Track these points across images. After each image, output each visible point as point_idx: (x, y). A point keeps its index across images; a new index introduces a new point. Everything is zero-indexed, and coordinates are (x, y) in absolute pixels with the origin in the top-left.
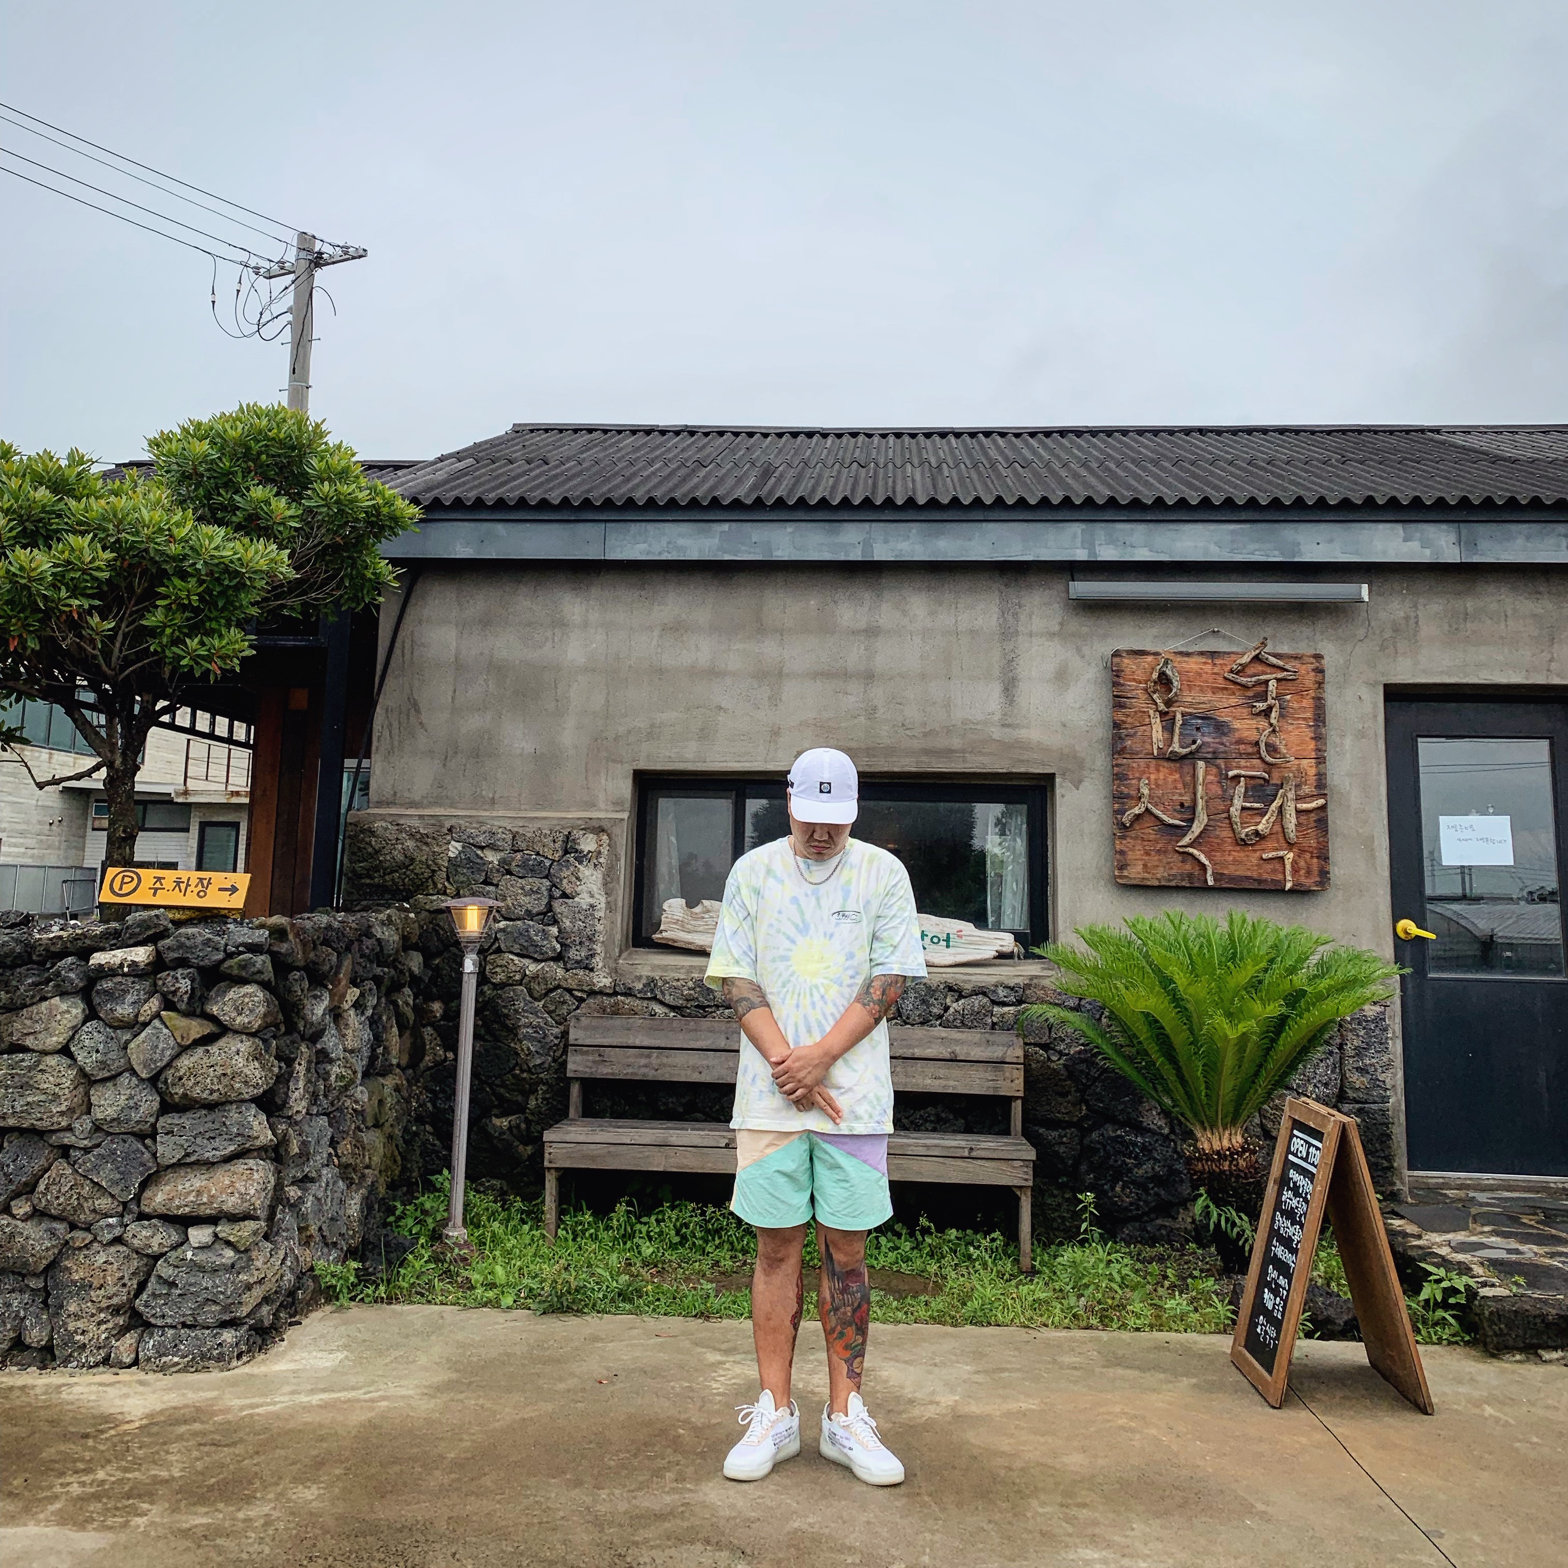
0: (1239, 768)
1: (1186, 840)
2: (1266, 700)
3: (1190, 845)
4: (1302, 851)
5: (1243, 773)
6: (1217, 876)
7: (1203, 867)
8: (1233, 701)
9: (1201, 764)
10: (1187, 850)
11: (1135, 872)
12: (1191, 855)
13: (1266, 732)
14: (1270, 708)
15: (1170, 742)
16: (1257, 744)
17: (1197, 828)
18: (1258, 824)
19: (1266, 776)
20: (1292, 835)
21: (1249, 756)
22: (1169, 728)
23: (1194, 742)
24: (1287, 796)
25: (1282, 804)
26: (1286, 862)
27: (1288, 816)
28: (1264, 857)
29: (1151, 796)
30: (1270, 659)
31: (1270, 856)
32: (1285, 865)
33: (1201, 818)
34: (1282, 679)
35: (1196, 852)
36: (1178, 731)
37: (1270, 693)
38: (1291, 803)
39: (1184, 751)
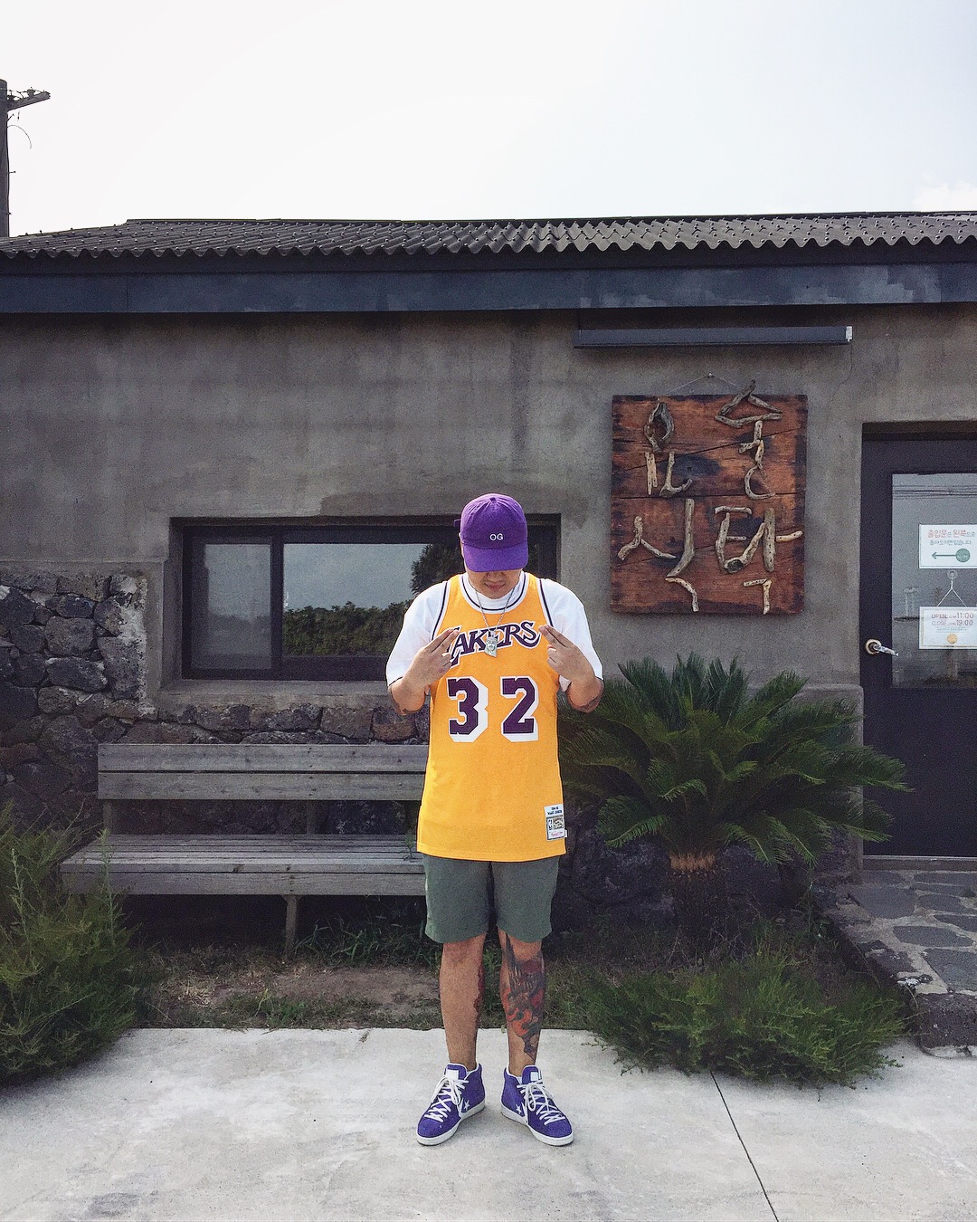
0: (725, 503)
1: (676, 572)
2: (751, 439)
3: (679, 576)
4: (779, 579)
5: (727, 508)
6: (701, 603)
7: (690, 595)
8: (723, 441)
9: (690, 502)
10: (675, 580)
11: (629, 601)
12: (680, 585)
13: (751, 471)
14: (756, 447)
15: (662, 482)
16: (741, 482)
17: (685, 561)
18: (741, 555)
19: (750, 511)
20: (771, 564)
21: (734, 493)
22: (662, 468)
23: (685, 482)
24: (768, 530)
25: (762, 538)
26: (765, 588)
27: (768, 547)
28: (745, 584)
29: (645, 532)
30: (758, 401)
31: (751, 583)
32: (763, 592)
33: (689, 551)
34: (768, 420)
35: (683, 582)
36: (670, 472)
37: (756, 433)
38: (772, 536)
39: (675, 490)
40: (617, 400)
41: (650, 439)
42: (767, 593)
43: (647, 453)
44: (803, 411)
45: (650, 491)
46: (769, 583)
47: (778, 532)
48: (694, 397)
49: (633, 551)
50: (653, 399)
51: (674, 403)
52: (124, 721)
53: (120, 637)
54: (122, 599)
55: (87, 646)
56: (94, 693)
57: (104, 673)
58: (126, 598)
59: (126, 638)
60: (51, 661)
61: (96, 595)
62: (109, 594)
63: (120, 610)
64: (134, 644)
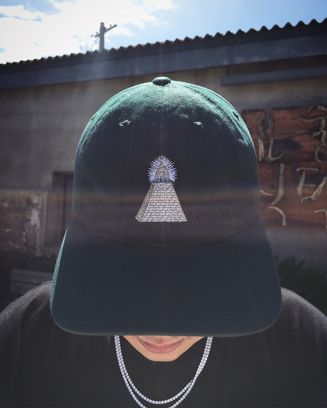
0: (303, 166)
1: (273, 203)
2: (319, 130)
3: (276, 205)
5: (304, 169)
6: (288, 220)
7: (281, 216)
8: (302, 131)
9: (282, 165)
10: (273, 208)
12: (276, 210)
13: (319, 148)
14: (321, 134)
15: (266, 154)
16: (313, 154)
17: (279, 198)
18: (311, 195)
19: (317, 170)
21: (308, 160)
22: (266, 147)
23: (280, 154)
25: (325, 185)
28: (314, 212)
30: (323, 108)
31: (317, 211)
32: (325, 216)
33: (280, 193)
35: (278, 209)
36: (271, 149)
37: (322, 126)
39: (273, 159)
40: (244, 112)
41: (261, 132)
43: (259, 140)
45: (260, 161)
48: (287, 108)
50: (262, 111)
51: (274, 112)
52: (31, 259)
53: (31, 222)
54: (33, 206)
55: (20, 225)
61: (24, 204)
62: (28, 204)
63: (31, 211)
64: (35, 225)
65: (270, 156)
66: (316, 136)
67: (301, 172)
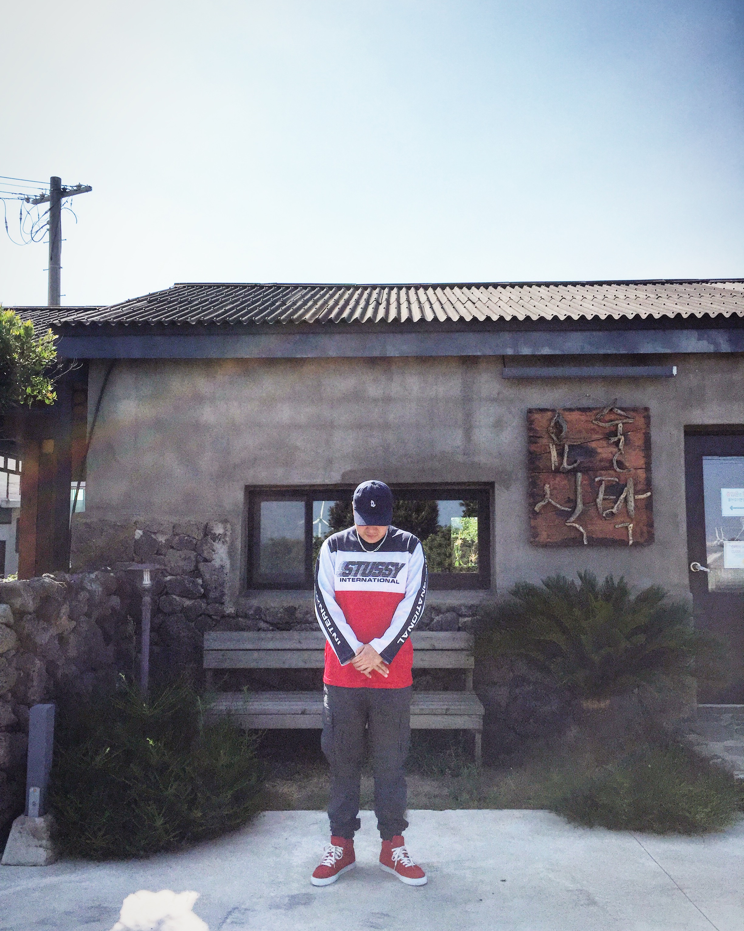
0: (601, 475)
1: (572, 519)
2: (617, 436)
3: (575, 521)
4: (638, 523)
5: (603, 478)
6: (589, 539)
7: (582, 534)
8: (598, 436)
9: (579, 474)
10: (572, 524)
11: (543, 537)
12: (575, 527)
13: (617, 455)
14: (619, 440)
15: (561, 463)
16: (612, 460)
17: (578, 511)
18: (613, 508)
19: (617, 480)
20: (632, 513)
21: (606, 469)
22: (561, 454)
23: (575, 461)
24: (629, 491)
25: (626, 496)
26: (629, 529)
27: (630, 502)
28: (616, 527)
29: (551, 495)
30: (619, 411)
31: (620, 526)
32: (628, 531)
33: (580, 506)
34: (626, 423)
35: (577, 526)
36: (566, 456)
37: (619, 431)
38: (632, 495)
39: (570, 467)
40: (530, 411)
41: (553, 436)
42: (630, 532)
43: (551, 444)
44: (648, 418)
45: (553, 469)
46: (631, 525)
47: (636, 493)
48: (579, 409)
49: (544, 507)
50: (553, 411)
51: (567, 413)
52: (215, 617)
53: (213, 562)
54: (215, 538)
55: (192, 568)
56: (195, 599)
57: (202, 586)
58: (217, 537)
59: (217, 563)
60: (169, 578)
61: (198, 535)
62: (206, 535)
63: (213, 545)
64: (222, 567)
65: (565, 464)
66: (614, 442)
67: (600, 482)
